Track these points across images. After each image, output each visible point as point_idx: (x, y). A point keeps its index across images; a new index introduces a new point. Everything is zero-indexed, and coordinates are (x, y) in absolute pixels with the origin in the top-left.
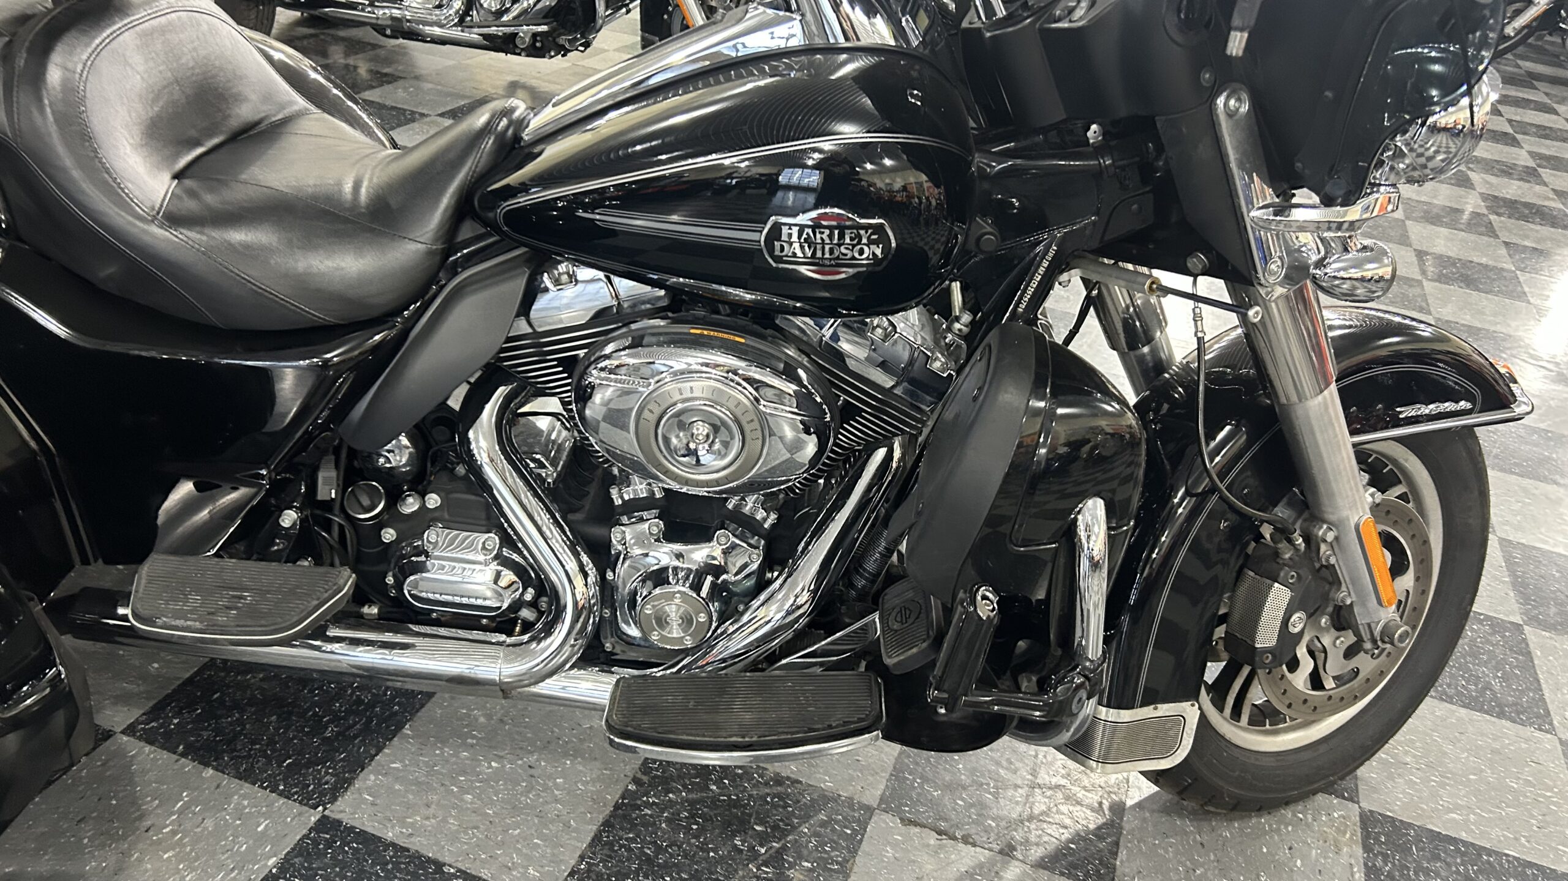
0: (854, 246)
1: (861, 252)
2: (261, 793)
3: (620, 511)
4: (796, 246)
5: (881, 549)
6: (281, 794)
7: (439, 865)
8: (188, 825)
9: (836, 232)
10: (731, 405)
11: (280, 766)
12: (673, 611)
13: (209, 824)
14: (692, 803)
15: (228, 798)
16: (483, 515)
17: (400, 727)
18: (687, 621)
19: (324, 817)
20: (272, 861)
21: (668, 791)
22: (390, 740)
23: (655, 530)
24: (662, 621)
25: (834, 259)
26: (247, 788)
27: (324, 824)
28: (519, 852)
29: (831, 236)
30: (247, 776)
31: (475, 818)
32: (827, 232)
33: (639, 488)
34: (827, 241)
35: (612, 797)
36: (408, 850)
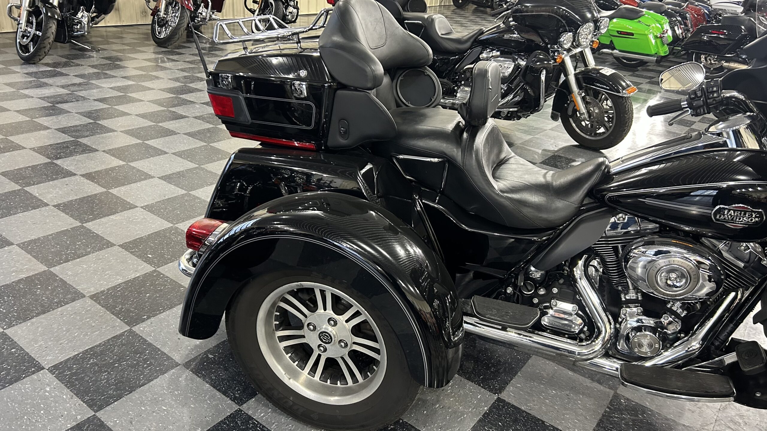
0: (749, 218)
1: (752, 220)
2: (475, 386)
3: (623, 303)
4: (726, 216)
5: (727, 331)
6: (482, 387)
7: (543, 422)
8: (454, 391)
9: (743, 213)
10: (688, 268)
11: (479, 378)
12: (645, 342)
13: (461, 392)
14: (633, 420)
15: (465, 385)
16: (572, 298)
17: (516, 373)
18: (650, 346)
19: (499, 398)
20: (486, 408)
21: (622, 414)
22: (514, 376)
23: (639, 311)
24: (640, 345)
25: (740, 221)
26: (470, 383)
27: (499, 399)
28: (570, 423)
29: (740, 214)
30: (469, 379)
31: (551, 408)
32: (739, 212)
33: (632, 295)
34: (739, 215)
35: (601, 411)
36: (531, 414)
